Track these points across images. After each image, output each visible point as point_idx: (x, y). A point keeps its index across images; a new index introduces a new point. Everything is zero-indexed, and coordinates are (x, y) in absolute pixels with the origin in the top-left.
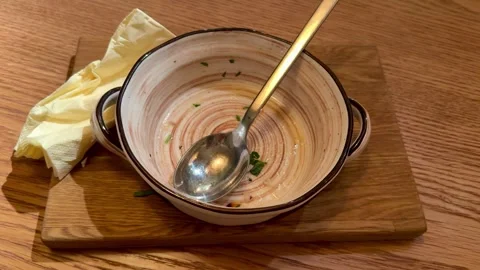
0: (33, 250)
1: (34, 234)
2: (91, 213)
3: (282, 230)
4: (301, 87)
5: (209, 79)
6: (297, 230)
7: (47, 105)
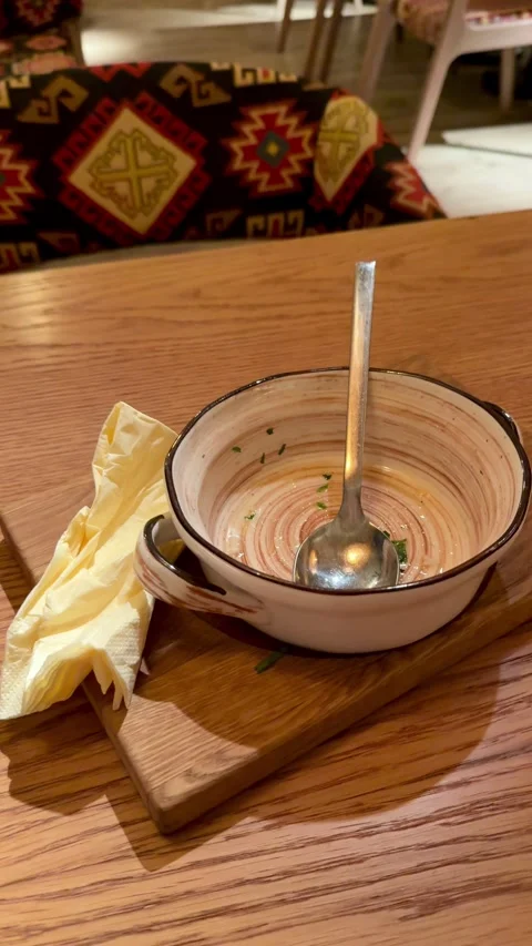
0: (139, 855)
1: (121, 831)
2: (212, 728)
3: (493, 611)
4: (387, 421)
5: (246, 473)
6: (511, 602)
7: (32, 612)
